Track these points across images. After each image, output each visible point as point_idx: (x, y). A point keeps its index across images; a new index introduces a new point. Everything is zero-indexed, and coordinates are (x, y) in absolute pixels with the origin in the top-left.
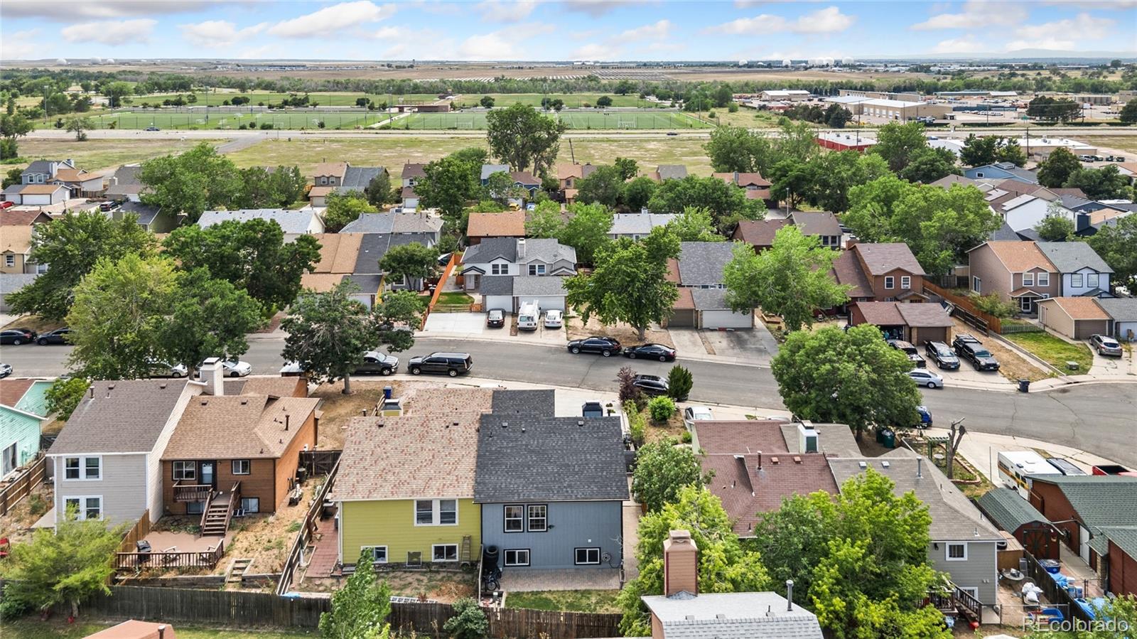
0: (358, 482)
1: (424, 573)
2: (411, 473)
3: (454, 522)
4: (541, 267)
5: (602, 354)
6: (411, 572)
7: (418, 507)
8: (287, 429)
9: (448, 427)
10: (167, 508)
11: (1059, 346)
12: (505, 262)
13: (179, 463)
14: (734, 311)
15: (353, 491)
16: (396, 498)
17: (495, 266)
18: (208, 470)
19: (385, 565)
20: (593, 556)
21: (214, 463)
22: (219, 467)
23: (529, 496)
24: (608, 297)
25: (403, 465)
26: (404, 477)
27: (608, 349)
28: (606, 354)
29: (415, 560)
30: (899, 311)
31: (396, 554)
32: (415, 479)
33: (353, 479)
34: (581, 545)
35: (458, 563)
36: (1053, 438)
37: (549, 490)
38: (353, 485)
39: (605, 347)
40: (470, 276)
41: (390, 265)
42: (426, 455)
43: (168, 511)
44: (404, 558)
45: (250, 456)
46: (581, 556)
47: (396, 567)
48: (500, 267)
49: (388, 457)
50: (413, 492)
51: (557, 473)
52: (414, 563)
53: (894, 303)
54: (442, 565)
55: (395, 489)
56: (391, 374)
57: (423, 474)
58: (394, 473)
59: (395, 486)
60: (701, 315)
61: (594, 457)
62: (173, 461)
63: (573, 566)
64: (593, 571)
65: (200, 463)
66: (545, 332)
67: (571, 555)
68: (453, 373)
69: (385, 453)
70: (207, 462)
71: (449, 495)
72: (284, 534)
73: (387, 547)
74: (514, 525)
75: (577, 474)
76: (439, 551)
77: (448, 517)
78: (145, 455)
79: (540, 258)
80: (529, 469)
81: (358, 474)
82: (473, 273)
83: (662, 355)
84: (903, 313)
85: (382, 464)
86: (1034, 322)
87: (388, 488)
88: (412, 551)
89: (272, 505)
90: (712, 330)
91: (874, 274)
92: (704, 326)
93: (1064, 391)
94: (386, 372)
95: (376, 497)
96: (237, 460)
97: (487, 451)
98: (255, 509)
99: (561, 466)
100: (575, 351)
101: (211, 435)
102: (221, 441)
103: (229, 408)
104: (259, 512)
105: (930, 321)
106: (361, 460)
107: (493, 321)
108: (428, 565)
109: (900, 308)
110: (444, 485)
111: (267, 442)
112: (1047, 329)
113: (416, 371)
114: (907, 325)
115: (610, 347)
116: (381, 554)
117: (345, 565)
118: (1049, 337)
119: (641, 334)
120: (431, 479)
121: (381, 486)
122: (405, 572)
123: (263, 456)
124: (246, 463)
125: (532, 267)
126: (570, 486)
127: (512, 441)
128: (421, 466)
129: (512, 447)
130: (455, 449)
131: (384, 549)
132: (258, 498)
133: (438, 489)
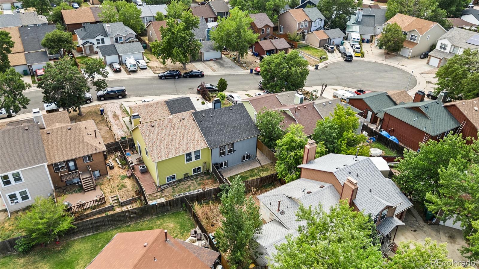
0: (159, 152)
1: (192, 180)
2: (178, 143)
3: (200, 158)
4: (121, 38)
5: (175, 78)
6: (187, 181)
7: (186, 156)
8: (96, 137)
9: (181, 121)
10: (56, 185)
11: (316, 50)
12: (102, 37)
13: (56, 165)
14: (217, 51)
15: (160, 157)
16: (178, 155)
17: (98, 40)
18: (71, 164)
19: (176, 181)
20: (247, 157)
21: (74, 160)
22: (77, 161)
23: (228, 142)
24: (175, 51)
25: (173, 140)
26: (177, 146)
27: (177, 75)
28: (177, 77)
29: (186, 176)
30: (272, 43)
31: (179, 176)
32: (181, 145)
33: (156, 152)
34: (243, 155)
35: (202, 173)
36: (335, 84)
37: (233, 137)
38: (158, 154)
39: (176, 74)
40: (86, 46)
41: (50, 45)
42: (179, 135)
43: (57, 187)
44: (182, 177)
45: (92, 153)
46: (244, 158)
47: (180, 181)
48: (100, 40)
49: (165, 139)
50: (184, 151)
51: (233, 130)
52: (187, 177)
53: (270, 40)
54: (196, 175)
55: (176, 152)
56: (91, 102)
57: (183, 142)
58: (172, 145)
59: (175, 150)
60: (203, 54)
61: (242, 121)
62: (52, 165)
63: (241, 162)
64: (248, 162)
65: (67, 162)
66: (142, 71)
67: (241, 158)
68: (120, 97)
69: (163, 137)
70: (70, 160)
71: (198, 148)
72: (121, 182)
73: (176, 174)
74: (223, 153)
75: (239, 129)
76: (195, 171)
77: (197, 157)
78: (44, 165)
79: (119, 34)
80: (222, 131)
81: (157, 149)
82: (88, 45)
83: (199, 75)
84: (274, 44)
85: (164, 143)
86: (304, 42)
87: (173, 151)
88: (185, 173)
89: (106, 171)
90: (208, 61)
91: (259, 28)
92: (204, 60)
93: (326, 67)
94: (88, 102)
95: (170, 156)
96: (85, 157)
97: (203, 128)
98: (98, 175)
99: (232, 127)
100: (163, 78)
101: (65, 148)
102: (71, 149)
103: (64, 133)
104: (101, 176)
105: (283, 46)
106: (154, 143)
107: (117, 69)
108: (192, 176)
109: (273, 42)
110: (194, 145)
111: (95, 145)
112: (310, 45)
113: (102, 99)
114: (276, 49)
115: (177, 74)
116: (173, 177)
117: (161, 186)
118: (311, 47)
119: (185, 66)
120: (187, 144)
121: (170, 151)
122: (185, 181)
123: (98, 151)
124: (90, 157)
125: (116, 39)
126: (239, 134)
127: (210, 122)
128: (180, 140)
129: (211, 124)
130: (190, 130)
131: (175, 175)
132: (99, 170)
133: (193, 147)
